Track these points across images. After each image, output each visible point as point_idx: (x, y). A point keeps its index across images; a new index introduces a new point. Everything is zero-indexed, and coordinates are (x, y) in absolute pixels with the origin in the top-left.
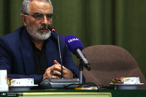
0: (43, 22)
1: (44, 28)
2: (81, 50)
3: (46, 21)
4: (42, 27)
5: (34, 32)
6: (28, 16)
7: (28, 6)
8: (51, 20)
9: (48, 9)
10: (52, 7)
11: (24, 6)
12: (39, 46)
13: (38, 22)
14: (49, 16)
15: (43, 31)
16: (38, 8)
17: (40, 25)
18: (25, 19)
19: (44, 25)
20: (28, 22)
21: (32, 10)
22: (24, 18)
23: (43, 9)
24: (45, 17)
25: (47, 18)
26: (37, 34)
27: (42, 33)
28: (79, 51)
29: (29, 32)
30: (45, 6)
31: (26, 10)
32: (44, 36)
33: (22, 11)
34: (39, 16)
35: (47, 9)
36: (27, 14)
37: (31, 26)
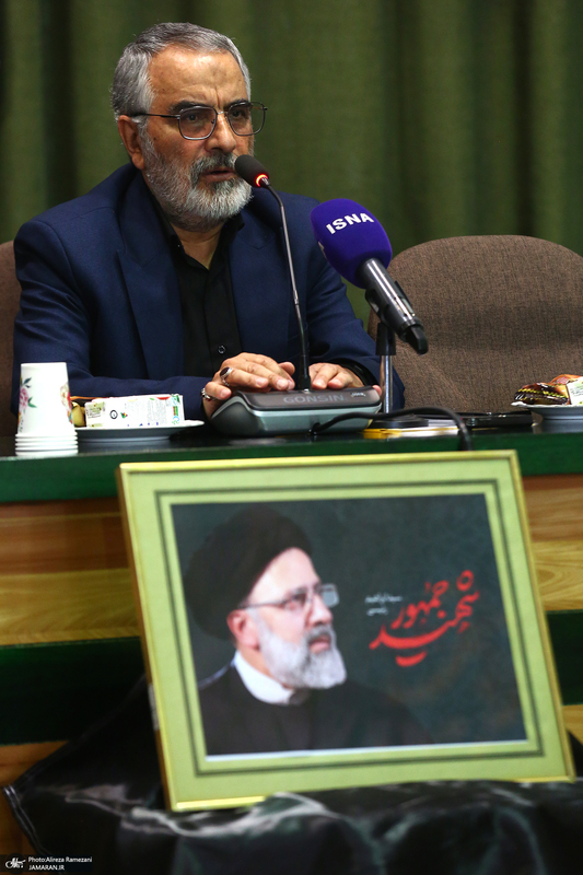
0: (213, 142)
1: (220, 168)
2: (384, 263)
3: (226, 135)
4: (211, 162)
5: (181, 187)
6: (149, 122)
7: (143, 79)
8: (248, 126)
9: (230, 80)
10: (246, 70)
11: (125, 80)
12: (200, 251)
13: (194, 142)
14: (236, 111)
15: (215, 177)
16: (188, 81)
17: (202, 153)
18: (135, 136)
19: (221, 152)
20: (149, 146)
21: (163, 92)
22: (129, 132)
23: (207, 83)
24: (221, 118)
25: (229, 121)
26: (193, 194)
27: (213, 188)
28: (374, 268)
29: (156, 189)
30: (214, 71)
31: (134, 96)
32: (222, 198)
33: (118, 104)
34: (193, 114)
35: (224, 80)
36: (141, 113)
37: (164, 161)
